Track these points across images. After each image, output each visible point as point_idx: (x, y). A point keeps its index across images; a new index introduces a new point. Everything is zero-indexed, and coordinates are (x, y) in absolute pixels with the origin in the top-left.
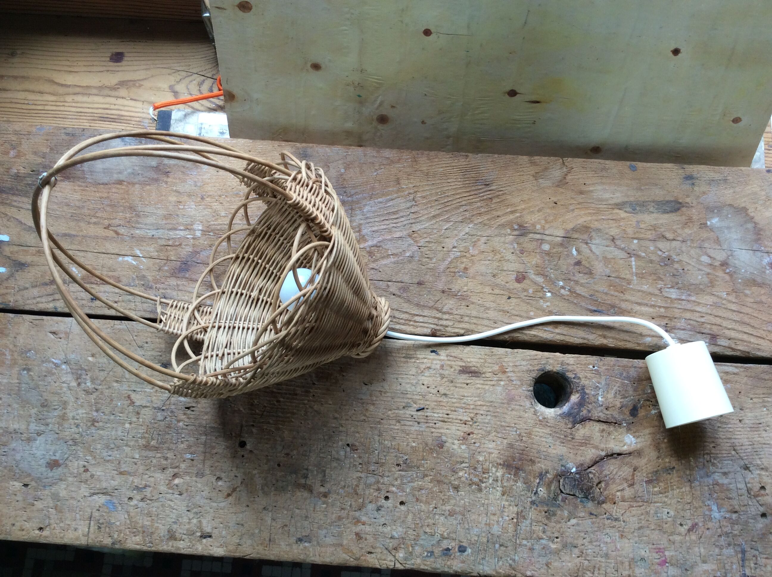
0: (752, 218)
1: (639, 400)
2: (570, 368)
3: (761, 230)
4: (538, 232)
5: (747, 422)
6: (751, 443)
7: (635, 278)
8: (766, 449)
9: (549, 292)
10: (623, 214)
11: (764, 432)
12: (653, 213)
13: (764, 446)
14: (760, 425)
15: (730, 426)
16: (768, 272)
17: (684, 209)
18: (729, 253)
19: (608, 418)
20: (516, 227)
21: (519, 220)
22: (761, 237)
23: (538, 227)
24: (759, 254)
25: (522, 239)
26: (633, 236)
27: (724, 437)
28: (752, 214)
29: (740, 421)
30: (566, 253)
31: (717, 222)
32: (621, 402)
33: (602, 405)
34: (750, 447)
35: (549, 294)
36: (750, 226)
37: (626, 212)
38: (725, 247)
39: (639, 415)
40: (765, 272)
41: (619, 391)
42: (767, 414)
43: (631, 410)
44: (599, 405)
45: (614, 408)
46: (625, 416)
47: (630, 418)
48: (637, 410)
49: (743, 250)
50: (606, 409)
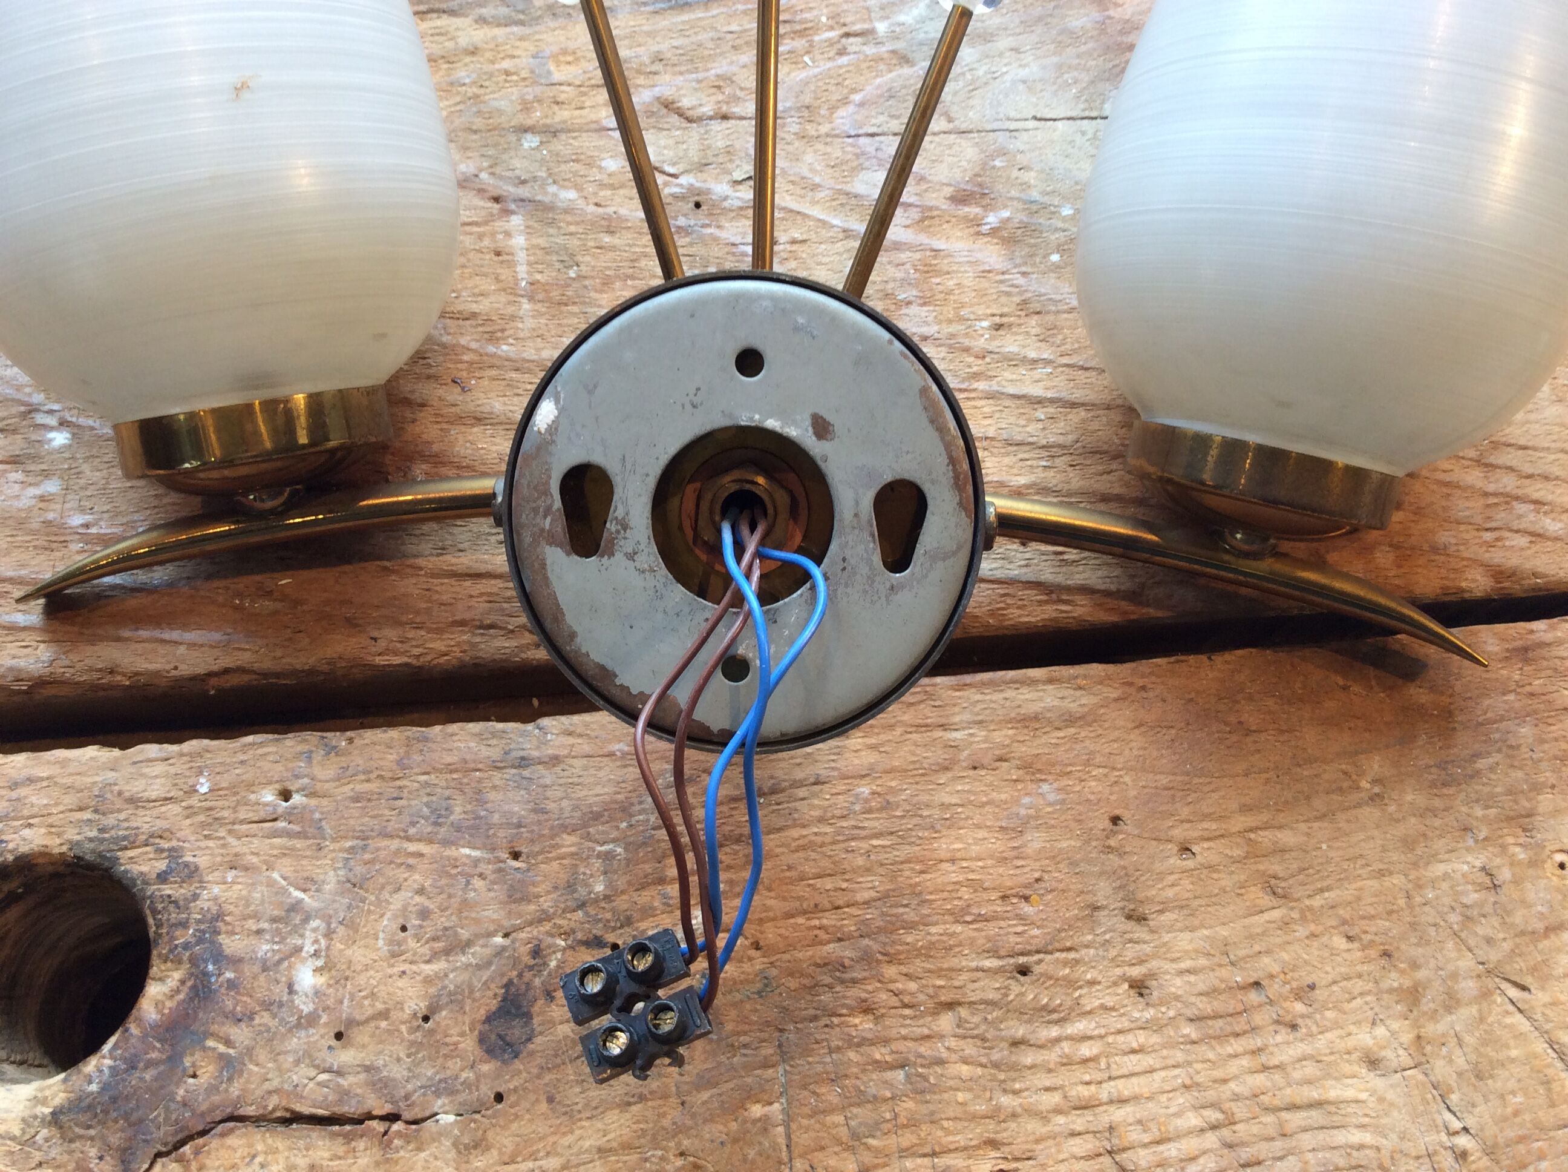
1: (536, 952)
2: (144, 821)
5: (1177, 985)
6: (1214, 1116)
7: (526, 306)
8: (1307, 1140)
11: (1284, 1034)
13: (1296, 1119)
14: (1253, 997)
15: (1079, 1027)
19: (344, 1094)
26: (521, 119)
27: (1055, 1098)
29: (1139, 987)
32: (428, 981)
33: (311, 1020)
34: (1211, 1140)
35: (60, 439)
39: (538, 1042)
41: (424, 914)
42: (1285, 924)
43: (488, 1020)
44: (293, 1019)
45: (384, 1024)
46: (450, 1064)
47: (485, 1068)
48: (528, 1016)
49: (1059, 124)
50: (339, 1036)
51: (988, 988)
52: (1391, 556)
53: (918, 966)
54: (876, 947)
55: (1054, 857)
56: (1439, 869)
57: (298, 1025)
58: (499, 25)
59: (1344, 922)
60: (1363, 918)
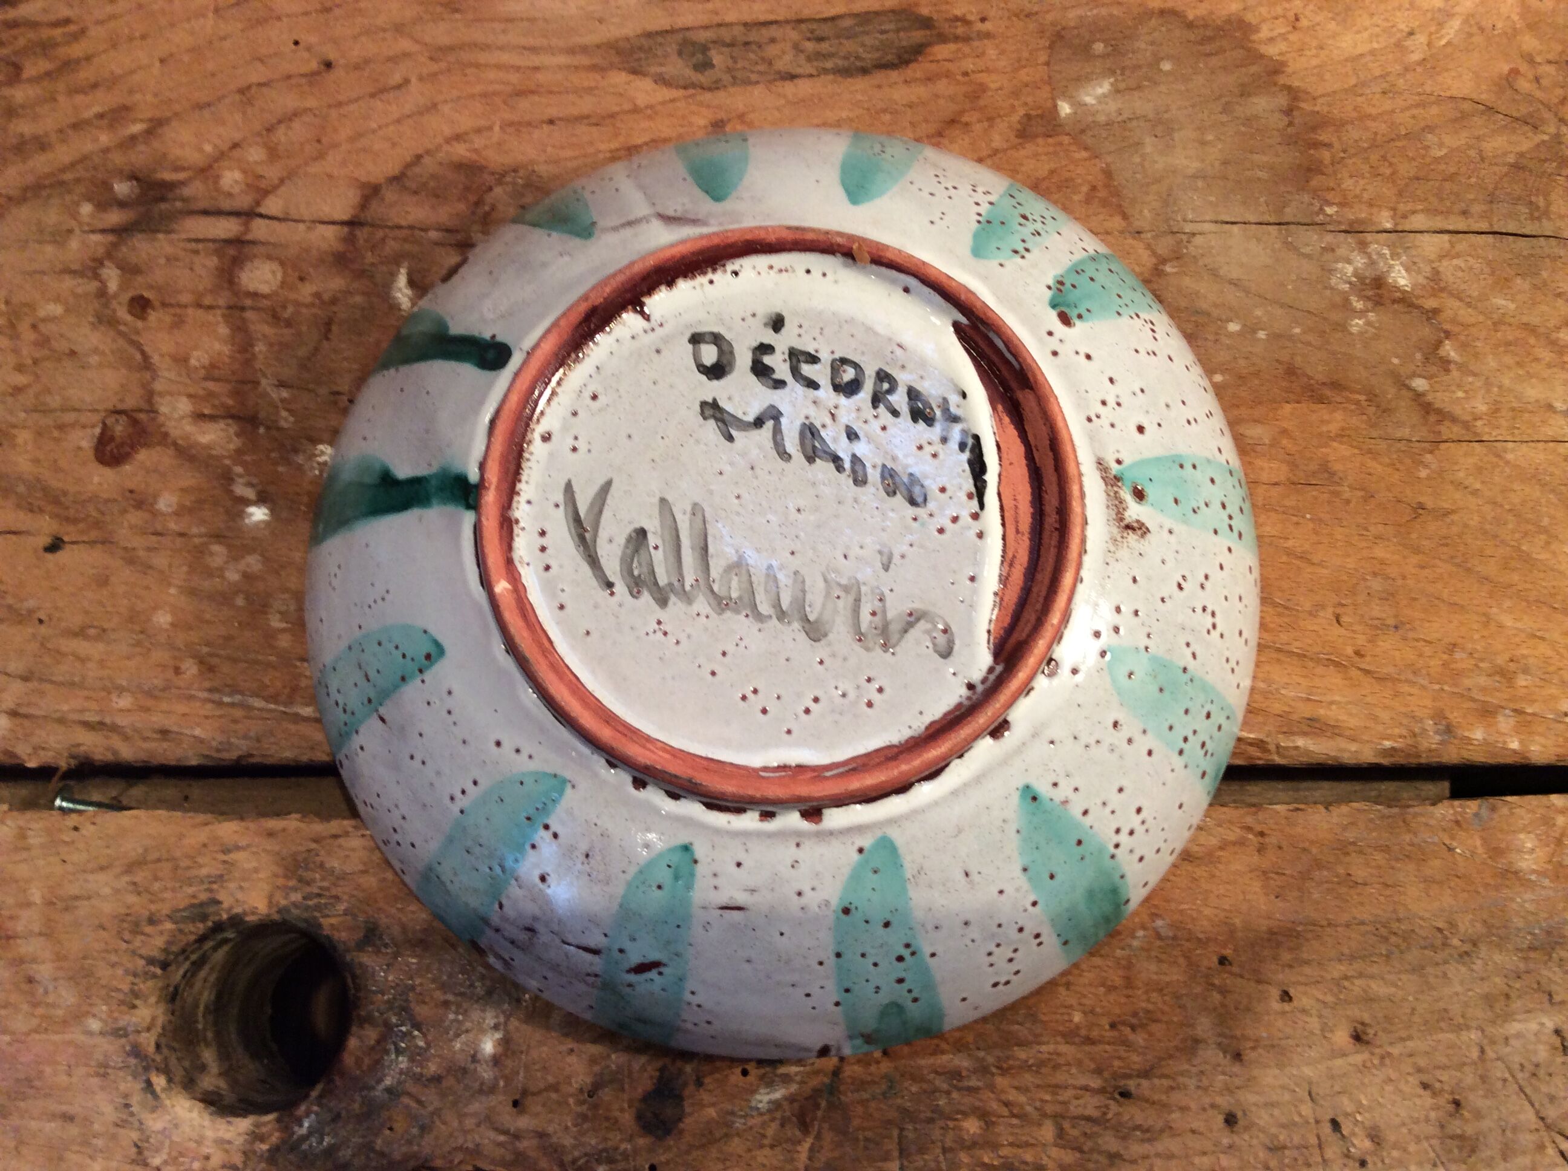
0: (1276, 69)
3: (1321, 122)
4: (226, 205)
9: (262, 499)
10: (644, 91)
12: (792, 77)
15: (1168, 1146)
16: (1357, 324)
17: (942, 51)
18: (1164, 246)
20: (122, 188)
21: (140, 156)
22: (1326, 155)
23: (231, 178)
24: (1312, 240)
25: (141, 248)
28: (1272, 51)
30: (358, 299)
31: (1103, 97)
33: (491, 1087)
35: (259, 514)
36: (1264, 105)
37: (662, 80)
38: (1144, 216)
39: (688, 1120)
40: (1342, 327)
42: (1365, 1068)
43: (646, 1098)
44: (476, 1085)
45: (554, 1096)
46: (610, 1135)
47: (641, 1142)
48: (679, 1099)
49: (1235, 228)
50: (516, 1104)
51: (1090, 1105)
52: (1512, 721)
53: (1028, 1078)
54: (990, 1059)
55: (1161, 990)
56: (1514, 1027)
57: (481, 1091)
58: (677, 87)
59: (1419, 1070)
60: (1439, 1067)
